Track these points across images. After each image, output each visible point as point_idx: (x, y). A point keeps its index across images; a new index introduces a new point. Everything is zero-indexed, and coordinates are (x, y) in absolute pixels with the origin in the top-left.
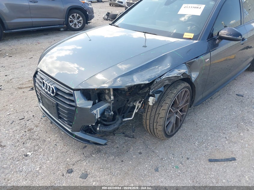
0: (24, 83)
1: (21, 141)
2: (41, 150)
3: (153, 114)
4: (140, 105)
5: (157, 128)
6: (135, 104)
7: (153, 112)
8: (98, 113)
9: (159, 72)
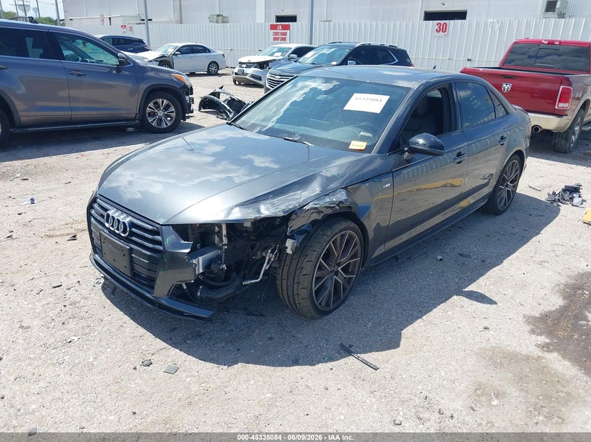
0: (57, 228)
1: (57, 319)
2: (96, 333)
3: (292, 270)
4: (274, 256)
5: (299, 294)
6: (264, 255)
7: (292, 266)
8: (201, 264)
9: (301, 201)
